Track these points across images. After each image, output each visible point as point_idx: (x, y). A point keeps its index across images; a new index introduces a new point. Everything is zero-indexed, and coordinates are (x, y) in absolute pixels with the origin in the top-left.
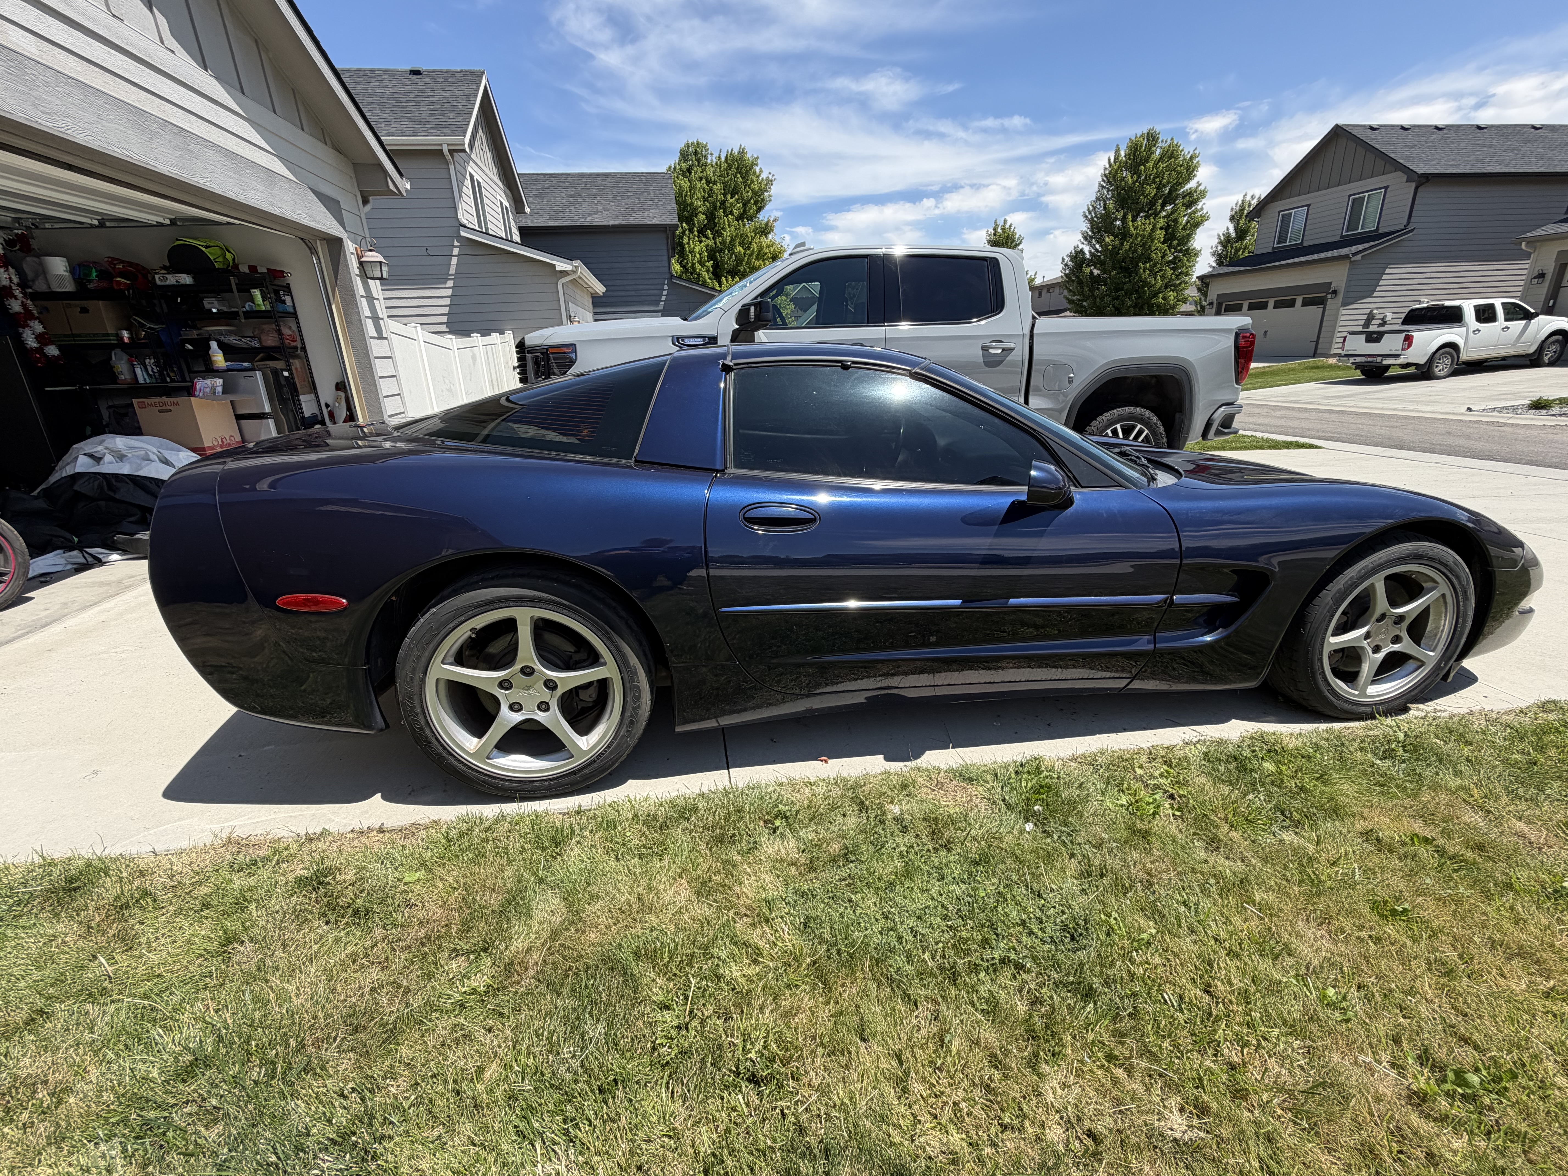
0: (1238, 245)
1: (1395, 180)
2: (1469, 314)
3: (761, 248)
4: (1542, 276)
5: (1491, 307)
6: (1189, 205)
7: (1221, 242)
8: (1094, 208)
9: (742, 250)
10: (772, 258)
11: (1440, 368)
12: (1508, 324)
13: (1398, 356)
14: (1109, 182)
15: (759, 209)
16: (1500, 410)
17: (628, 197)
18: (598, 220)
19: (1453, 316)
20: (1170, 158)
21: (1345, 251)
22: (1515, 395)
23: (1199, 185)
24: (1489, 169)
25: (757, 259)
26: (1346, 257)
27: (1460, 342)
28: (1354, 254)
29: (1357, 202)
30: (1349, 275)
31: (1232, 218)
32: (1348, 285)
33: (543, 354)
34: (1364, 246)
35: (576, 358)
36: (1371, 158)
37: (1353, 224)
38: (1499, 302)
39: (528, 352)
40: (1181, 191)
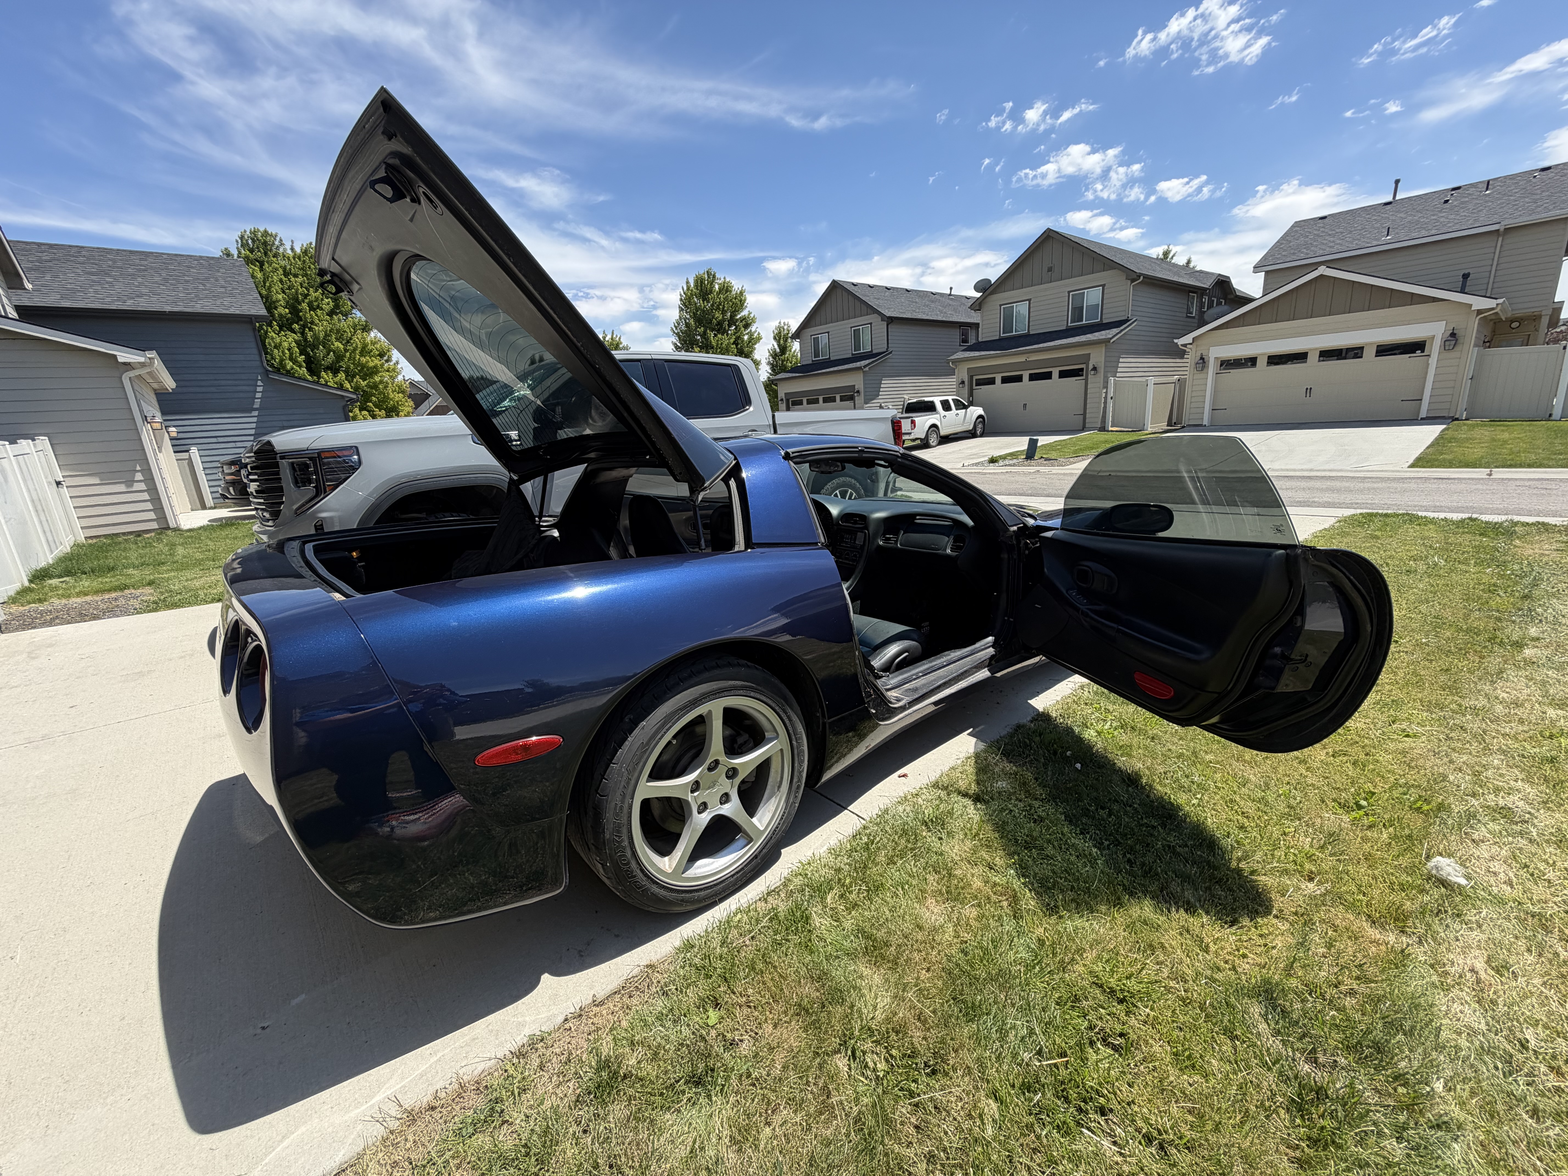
0: (782, 357)
1: (874, 318)
2: (939, 406)
3: (365, 346)
4: (963, 382)
5: (947, 401)
6: (747, 326)
7: (771, 355)
8: (679, 324)
9: (342, 347)
10: (379, 355)
11: (933, 440)
12: (958, 412)
13: (910, 434)
14: (684, 304)
16: (977, 464)
17: (187, 281)
18: (143, 304)
19: (929, 408)
20: (727, 292)
21: (858, 364)
22: (976, 455)
23: (750, 313)
24: (920, 316)
25: (362, 354)
26: (859, 368)
27: (938, 424)
28: (865, 367)
29: (856, 332)
30: (864, 380)
31: (775, 338)
32: (865, 388)
33: (311, 459)
34: (867, 362)
35: (360, 462)
36: (858, 303)
37: (857, 347)
38: (950, 398)
39: (283, 458)
40: (738, 317)
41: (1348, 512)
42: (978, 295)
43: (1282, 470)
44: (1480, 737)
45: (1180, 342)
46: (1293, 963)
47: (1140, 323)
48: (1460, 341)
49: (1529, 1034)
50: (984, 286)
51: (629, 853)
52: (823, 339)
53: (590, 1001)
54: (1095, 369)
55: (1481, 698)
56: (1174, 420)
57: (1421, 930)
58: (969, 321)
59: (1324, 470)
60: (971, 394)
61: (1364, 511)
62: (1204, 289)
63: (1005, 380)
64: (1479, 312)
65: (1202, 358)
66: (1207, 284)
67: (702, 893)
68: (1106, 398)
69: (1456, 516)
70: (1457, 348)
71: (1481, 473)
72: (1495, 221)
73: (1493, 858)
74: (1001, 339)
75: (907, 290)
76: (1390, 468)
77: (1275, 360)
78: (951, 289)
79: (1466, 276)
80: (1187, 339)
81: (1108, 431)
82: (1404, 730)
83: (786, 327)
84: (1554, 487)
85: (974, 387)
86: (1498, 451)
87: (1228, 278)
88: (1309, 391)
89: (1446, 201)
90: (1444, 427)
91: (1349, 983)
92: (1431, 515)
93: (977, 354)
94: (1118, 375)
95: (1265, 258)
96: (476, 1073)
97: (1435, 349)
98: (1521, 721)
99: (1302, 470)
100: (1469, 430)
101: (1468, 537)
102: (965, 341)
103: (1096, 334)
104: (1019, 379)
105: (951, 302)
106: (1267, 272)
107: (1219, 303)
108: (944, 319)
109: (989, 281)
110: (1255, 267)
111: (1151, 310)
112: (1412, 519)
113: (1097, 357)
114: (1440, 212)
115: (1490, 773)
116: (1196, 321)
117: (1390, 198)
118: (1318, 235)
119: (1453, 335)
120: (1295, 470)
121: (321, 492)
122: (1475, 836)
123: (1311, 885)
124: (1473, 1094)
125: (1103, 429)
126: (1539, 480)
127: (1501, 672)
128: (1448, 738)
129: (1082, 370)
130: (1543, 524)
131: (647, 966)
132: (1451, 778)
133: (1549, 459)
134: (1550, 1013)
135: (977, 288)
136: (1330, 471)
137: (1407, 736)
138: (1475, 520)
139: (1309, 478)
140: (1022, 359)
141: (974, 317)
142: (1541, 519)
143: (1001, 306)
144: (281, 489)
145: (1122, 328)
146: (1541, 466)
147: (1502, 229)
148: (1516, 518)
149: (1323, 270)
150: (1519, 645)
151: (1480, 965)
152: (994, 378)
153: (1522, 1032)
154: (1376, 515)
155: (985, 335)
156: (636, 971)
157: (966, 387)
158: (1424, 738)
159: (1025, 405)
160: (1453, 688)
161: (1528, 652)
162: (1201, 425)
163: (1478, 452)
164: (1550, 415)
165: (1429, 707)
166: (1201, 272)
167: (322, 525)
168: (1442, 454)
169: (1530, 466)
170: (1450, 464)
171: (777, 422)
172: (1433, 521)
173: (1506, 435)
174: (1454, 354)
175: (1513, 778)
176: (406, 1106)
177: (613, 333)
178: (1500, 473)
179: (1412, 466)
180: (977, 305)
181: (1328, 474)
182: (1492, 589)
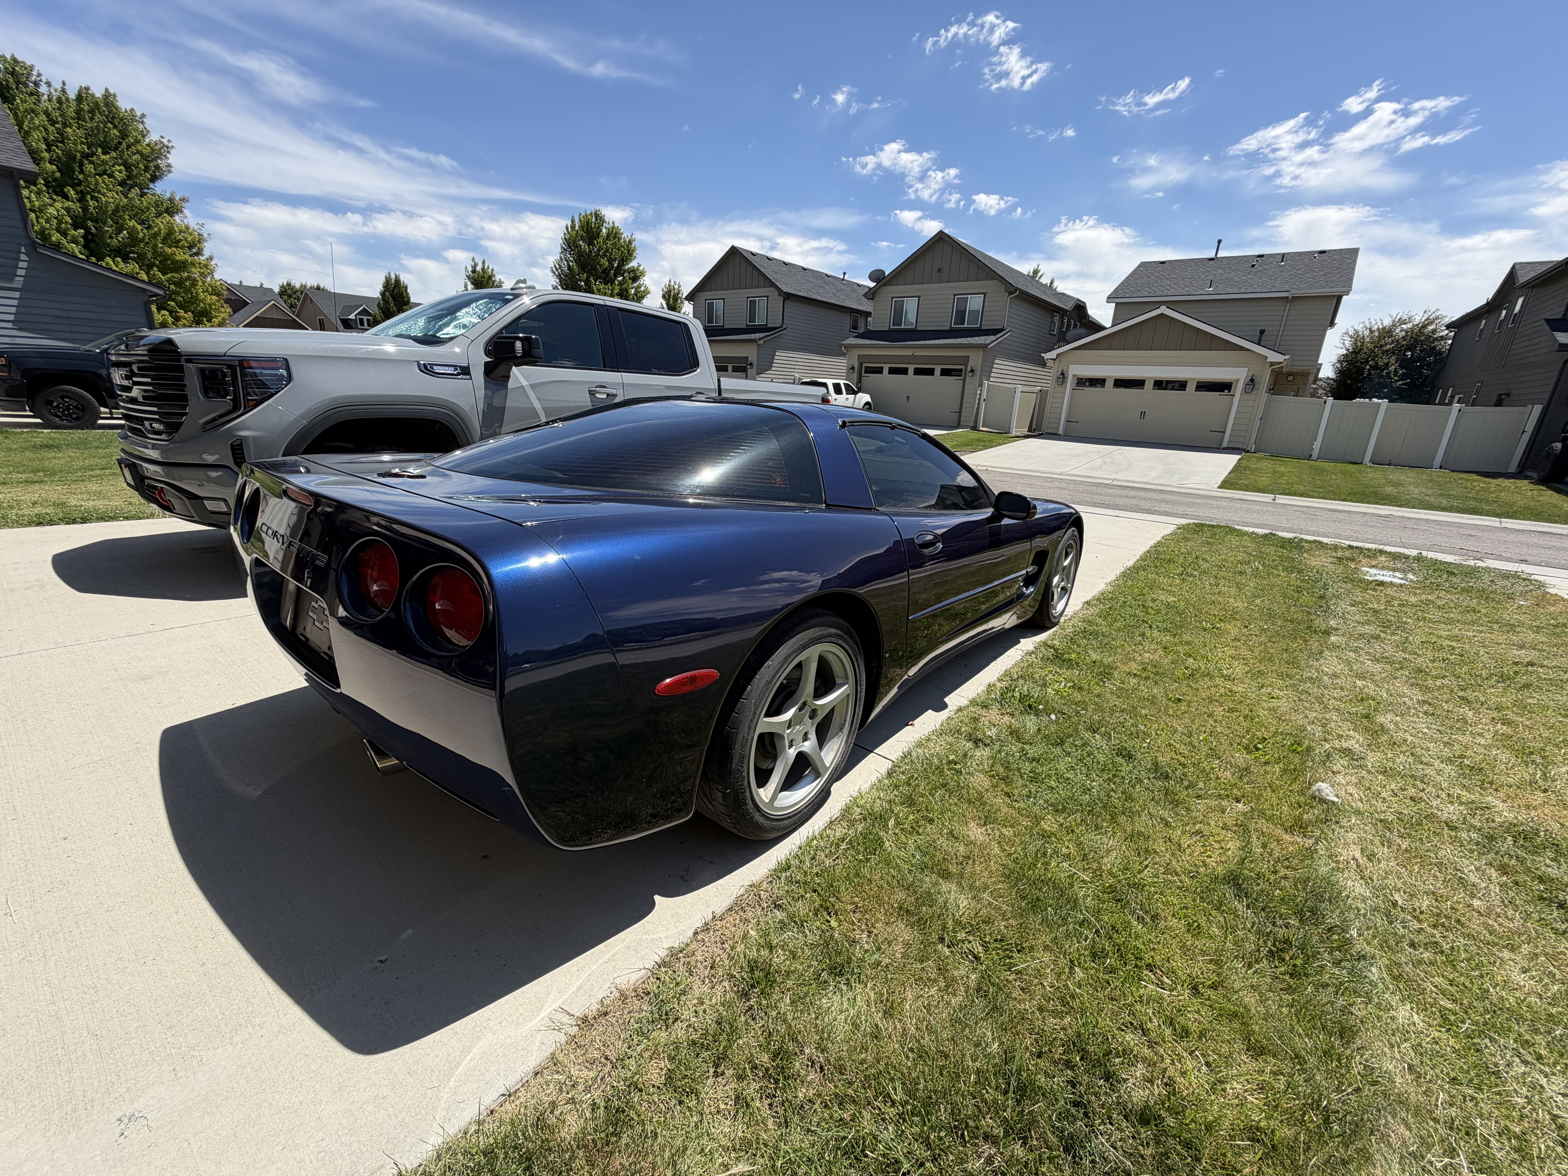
1: (771, 292)
2: (831, 389)
3: (171, 233)
4: (853, 368)
5: (839, 384)
6: (635, 279)
9: (138, 227)
12: (849, 396)
14: (570, 246)
15: (154, 179)
21: (753, 336)
23: (639, 265)
24: (815, 297)
25: (166, 243)
26: (754, 341)
28: (760, 339)
29: (753, 303)
30: (758, 353)
31: (664, 297)
32: (758, 361)
33: (229, 367)
34: (762, 335)
35: (290, 379)
36: (755, 273)
37: (752, 319)
38: (842, 382)
39: (189, 361)
40: (627, 267)
41: (1184, 521)
42: (872, 284)
43: (1124, 481)
44: (1319, 699)
45: (1046, 356)
46: (1244, 859)
47: (1014, 334)
48: (1256, 386)
49: (1397, 897)
50: (877, 276)
51: (746, 783)
52: (718, 305)
53: (711, 917)
54: (972, 371)
55: (1313, 671)
56: (1034, 427)
57: (1317, 833)
58: (860, 308)
59: (1157, 484)
60: (860, 380)
61: (1196, 521)
62: (1066, 311)
63: (892, 371)
64: (1272, 364)
65: (1063, 374)
66: (1068, 306)
67: (786, 822)
68: (979, 399)
69: (1261, 531)
70: (1254, 392)
71: (1267, 498)
72: (1287, 288)
73: (1348, 784)
74: (890, 331)
75: (803, 268)
76: (1205, 487)
77: (1120, 383)
78: (845, 274)
79: (1262, 332)
80: (1052, 354)
81: (980, 431)
82: (1269, 694)
83: (676, 287)
84: (1318, 513)
85: (863, 374)
86: (1279, 481)
87: (1085, 303)
88: (1143, 414)
89: (1253, 266)
90: (1239, 457)
91: (1283, 872)
92: (1245, 529)
93: (868, 342)
94: (991, 379)
95: (1116, 290)
96: (631, 982)
97: (1238, 390)
98: (1342, 689)
99: (1140, 482)
100: (1257, 461)
101: (1273, 548)
102: (855, 327)
103: (976, 338)
104: (904, 371)
105: (843, 287)
106: (1117, 304)
107: (1075, 326)
108: (837, 303)
109: (884, 272)
110: (1108, 298)
111: (1022, 323)
112: (1231, 530)
113: (976, 360)
114: (1249, 273)
115: (1333, 724)
116: (1056, 339)
117: (1212, 255)
118: (1158, 277)
119: (1252, 380)
120: (1134, 482)
121: (239, 407)
122: (1335, 769)
123: (1240, 805)
124: (1374, 937)
125: (975, 428)
126: (1307, 507)
127: (1321, 652)
128: (1300, 700)
129: (961, 370)
130: (1320, 543)
131: (751, 886)
132: (1309, 729)
133: (1314, 491)
134: (1405, 883)
135: (872, 277)
136: (1161, 485)
137: (1273, 698)
138: (1275, 535)
139: (1144, 489)
140: (908, 353)
141: (865, 306)
142: (1318, 538)
143: (893, 298)
144: (185, 398)
145: (998, 336)
146: (1308, 496)
147: (1290, 297)
148: (1303, 536)
149: (1163, 310)
150: (1327, 633)
151: (1358, 855)
152: (882, 368)
153: (1392, 895)
154: (1205, 525)
155: (873, 324)
156: (742, 891)
157: (856, 374)
158: (1284, 700)
159: (908, 397)
160: (1294, 663)
161: (1333, 638)
162: (1056, 434)
163: (1264, 480)
164: (1311, 456)
165: (1281, 676)
166: (1063, 294)
167: (241, 445)
168: (1241, 479)
169: (1301, 495)
170: (1247, 488)
171: (722, 387)
172: (1246, 534)
173: (1282, 469)
174: (1251, 397)
175: (1346, 728)
176: (577, 1015)
177: (484, 263)
178: (1282, 499)
179: (1220, 487)
180: (871, 294)
181: (1159, 488)
182: (1298, 590)
